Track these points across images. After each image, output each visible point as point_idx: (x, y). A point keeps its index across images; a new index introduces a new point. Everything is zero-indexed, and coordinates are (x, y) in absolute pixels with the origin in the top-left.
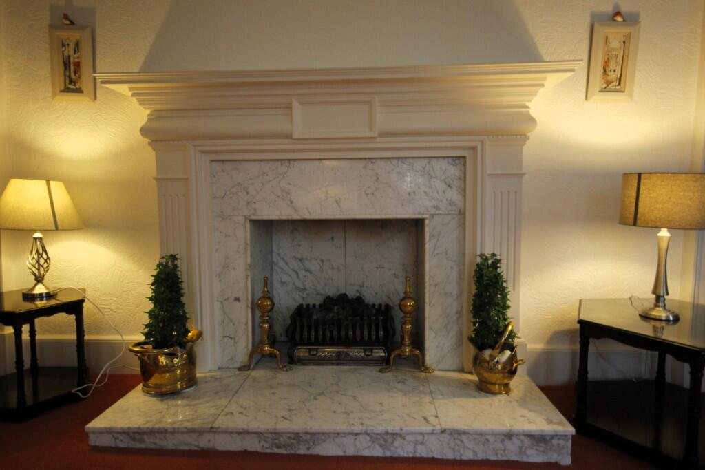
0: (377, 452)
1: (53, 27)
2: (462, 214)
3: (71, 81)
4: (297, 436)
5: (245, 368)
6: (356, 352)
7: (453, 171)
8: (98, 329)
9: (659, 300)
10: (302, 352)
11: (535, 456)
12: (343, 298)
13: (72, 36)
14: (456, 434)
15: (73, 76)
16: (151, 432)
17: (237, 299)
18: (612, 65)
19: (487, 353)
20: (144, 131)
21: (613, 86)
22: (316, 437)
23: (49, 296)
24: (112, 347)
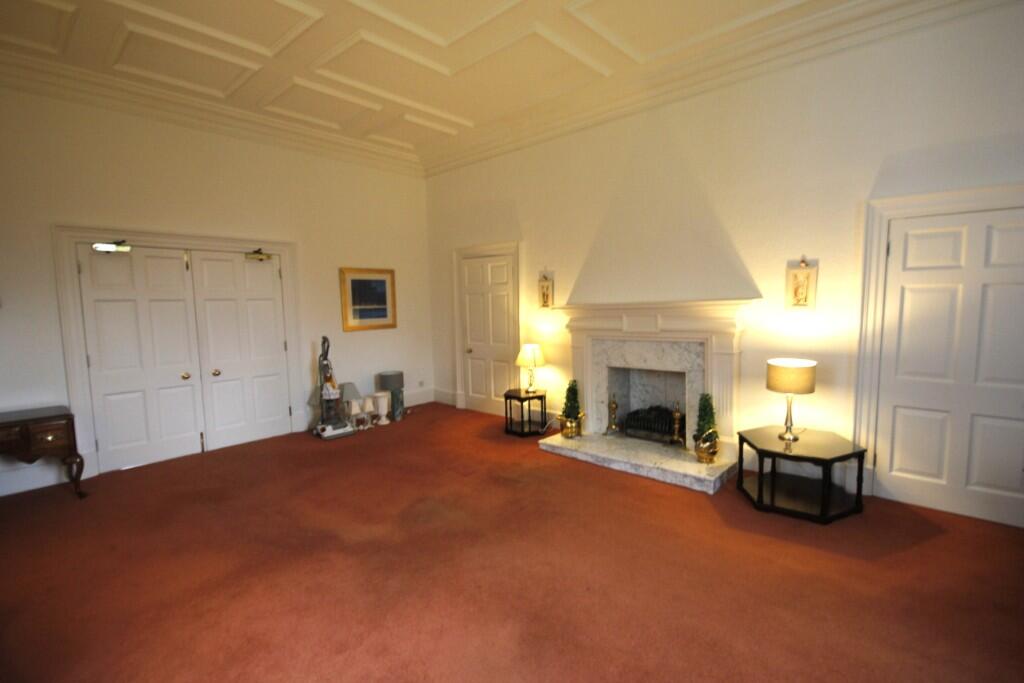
1: (540, 281)
2: (703, 370)
3: (545, 302)
5: (605, 434)
6: (655, 435)
7: (698, 348)
8: (550, 408)
9: (789, 429)
10: (630, 431)
11: (697, 487)
13: (546, 284)
15: (546, 300)
16: (558, 447)
18: (800, 290)
20: (568, 326)
21: (801, 302)
23: (534, 392)
24: (552, 415)
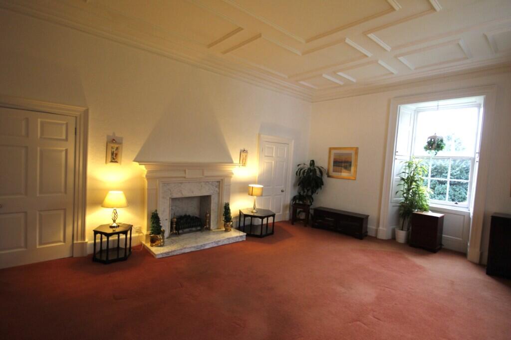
0: (216, 245)
1: (107, 143)
2: (219, 193)
3: (113, 159)
4: (201, 246)
6: (194, 229)
7: (217, 184)
9: (254, 208)
10: (180, 231)
12: (185, 216)
14: (229, 239)
15: (114, 157)
17: (166, 220)
18: (243, 161)
19: (228, 223)
20: (147, 176)
21: (244, 165)
22: (205, 245)
23: (117, 226)
